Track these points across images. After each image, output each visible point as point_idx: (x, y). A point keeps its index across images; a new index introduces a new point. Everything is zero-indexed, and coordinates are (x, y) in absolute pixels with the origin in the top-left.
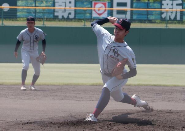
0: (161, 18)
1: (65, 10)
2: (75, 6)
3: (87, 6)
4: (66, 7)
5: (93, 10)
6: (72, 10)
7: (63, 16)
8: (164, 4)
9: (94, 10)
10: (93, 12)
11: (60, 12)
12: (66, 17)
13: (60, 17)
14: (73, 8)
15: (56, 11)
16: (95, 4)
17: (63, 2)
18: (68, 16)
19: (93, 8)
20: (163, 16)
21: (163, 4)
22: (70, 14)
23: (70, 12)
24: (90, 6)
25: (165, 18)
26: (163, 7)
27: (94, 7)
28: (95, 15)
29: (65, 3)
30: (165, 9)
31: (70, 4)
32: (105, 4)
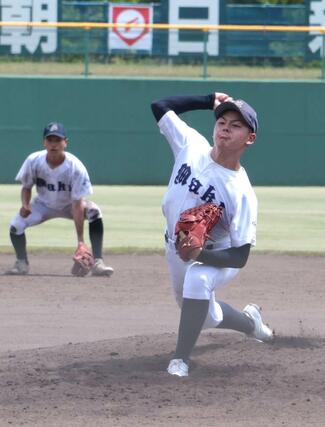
0: (308, 51)
1: (30, 30)
2: (60, 19)
3: (92, 18)
4: (31, 20)
5: (110, 30)
6: (50, 31)
7: (23, 48)
8: (316, 13)
9: (115, 30)
10: (112, 35)
11: (16, 34)
12: (32, 49)
13: (16, 49)
14: (53, 23)
15: (4, 32)
16: (118, 11)
17: (24, 7)
18: (39, 48)
19: (110, 25)
20: (314, 46)
21: (312, 13)
22: (44, 39)
23: (44, 34)
24: (100, 15)
25: (318, 51)
26: (312, 19)
27: (114, 21)
28: (114, 43)
29: (31, 8)
30: (319, 25)
31: (45, 12)
32: (144, 12)
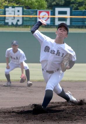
1: (14, 17)
2: (23, 15)
3: (33, 14)
4: (15, 15)
5: (38, 17)
6: (20, 18)
7: (12, 23)
11: (10, 19)
12: (15, 23)
13: (10, 24)
14: (21, 16)
15: (6, 18)
17: (12, 11)
18: (17, 23)
19: (38, 16)
22: (18, 21)
23: (18, 19)
24: (35, 14)
27: (39, 15)
29: (14, 11)
31: (18, 13)
32: (48, 12)
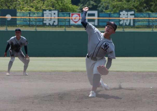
1: (51, 19)
2: (58, 16)
4: (51, 17)
5: (71, 19)
6: (56, 19)
7: (49, 24)
9: (72, 19)
10: (71, 20)
11: (48, 20)
12: (51, 24)
13: (47, 24)
14: (57, 18)
15: (44, 20)
16: (72, 15)
17: (49, 14)
18: (53, 24)
19: (71, 18)
22: (54, 22)
23: (54, 20)
24: (68, 16)
25: (122, 24)
27: (72, 17)
28: (72, 23)
29: (51, 14)
31: (55, 15)
32: (79, 15)
